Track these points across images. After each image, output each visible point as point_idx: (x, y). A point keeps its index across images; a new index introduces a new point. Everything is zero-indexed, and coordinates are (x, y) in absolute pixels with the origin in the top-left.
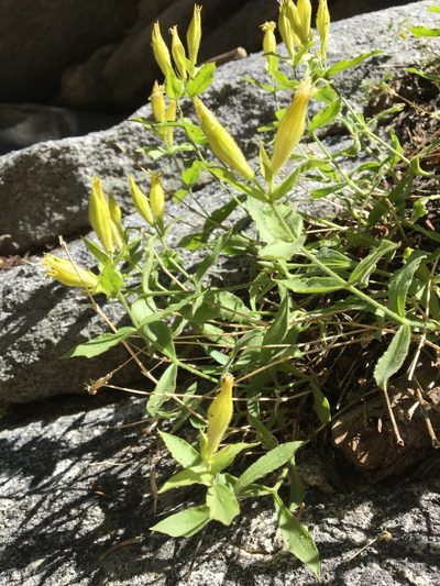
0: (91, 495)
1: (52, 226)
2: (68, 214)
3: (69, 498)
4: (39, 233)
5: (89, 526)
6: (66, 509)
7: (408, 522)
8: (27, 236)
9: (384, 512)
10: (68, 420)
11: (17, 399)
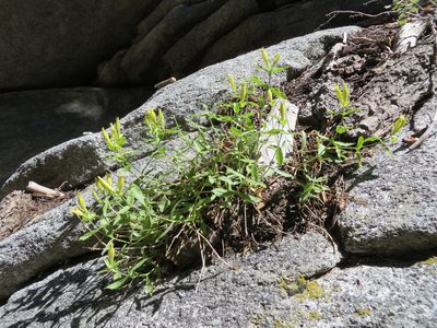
0: (98, 286)
1: (86, 176)
2: (92, 170)
3: (91, 288)
4: (81, 179)
5: (97, 296)
6: (89, 293)
7: (185, 280)
8: (75, 181)
9: (181, 278)
10: (92, 261)
11: (72, 255)
